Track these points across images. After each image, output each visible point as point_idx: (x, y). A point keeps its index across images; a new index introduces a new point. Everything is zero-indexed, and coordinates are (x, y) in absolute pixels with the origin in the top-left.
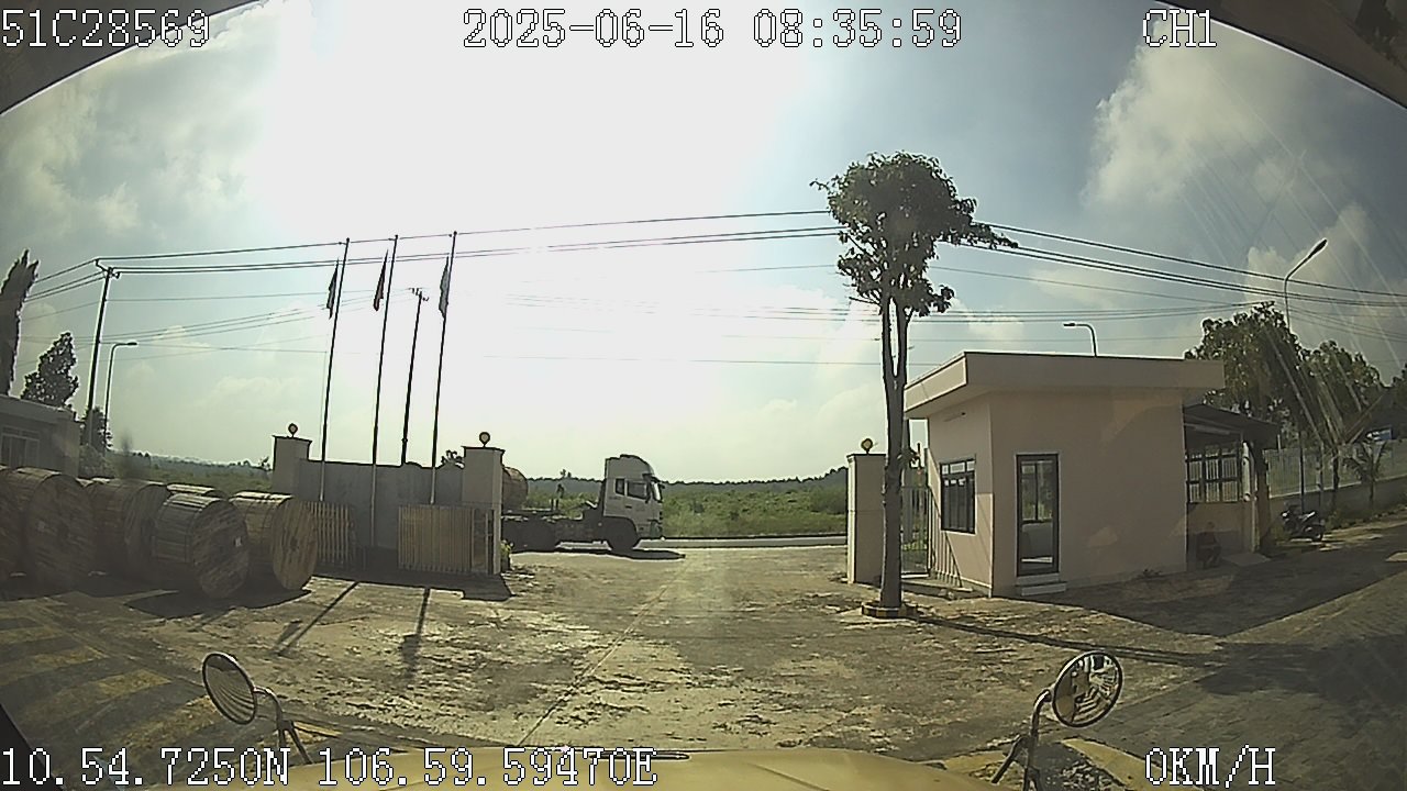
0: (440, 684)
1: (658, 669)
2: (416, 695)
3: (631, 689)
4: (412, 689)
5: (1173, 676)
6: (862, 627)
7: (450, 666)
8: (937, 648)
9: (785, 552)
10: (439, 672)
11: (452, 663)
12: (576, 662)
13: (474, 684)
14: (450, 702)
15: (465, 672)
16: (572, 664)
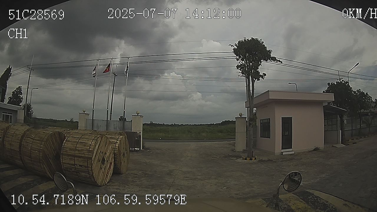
0: (136, 181)
1: (194, 175)
2: (132, 185)
3: (189, 180)
4: (130, 183)
5: (328, 174)
6: (244, 163)
7: (138, 176)
8: (265, 168)
9: (216, 143)
10: (135, 178)
11: (138, 175)
12: (172, 174)
13: (146, 181)
14: (141, 186)
15: (143, 177)
16: (171, 174)
